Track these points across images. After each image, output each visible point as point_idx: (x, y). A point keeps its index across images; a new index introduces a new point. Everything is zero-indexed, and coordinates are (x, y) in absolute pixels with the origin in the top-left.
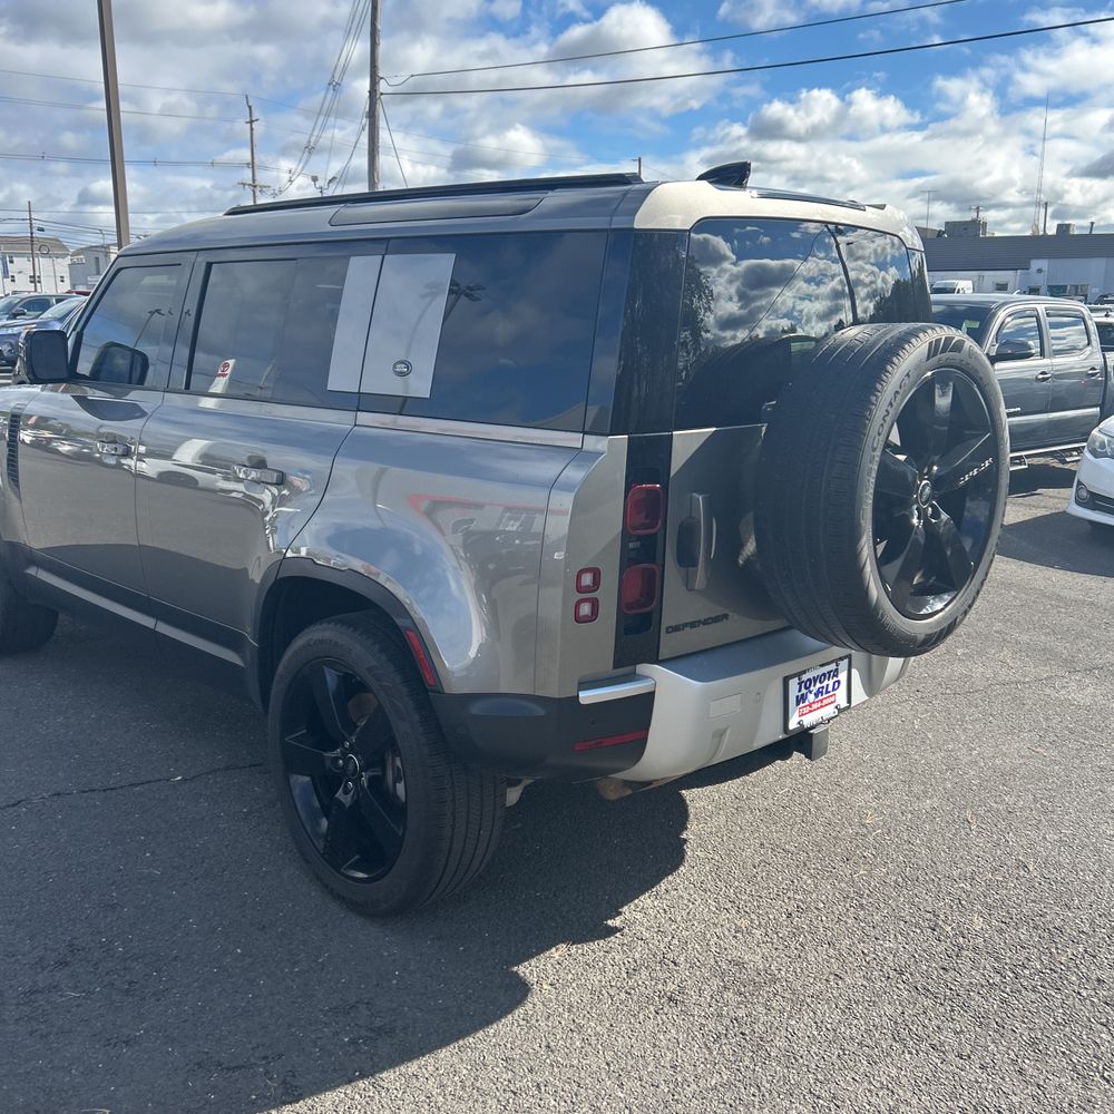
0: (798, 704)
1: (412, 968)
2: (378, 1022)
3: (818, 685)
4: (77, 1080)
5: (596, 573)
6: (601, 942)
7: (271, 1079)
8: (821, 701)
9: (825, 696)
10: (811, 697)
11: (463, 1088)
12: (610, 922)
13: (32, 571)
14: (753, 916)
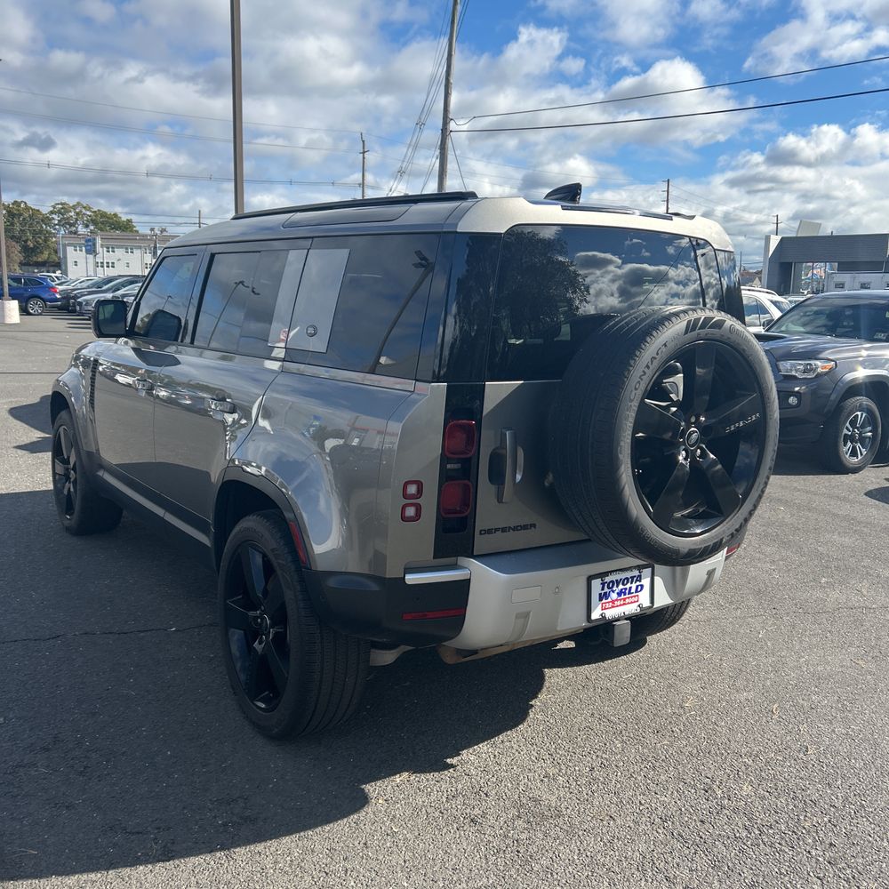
0: (601, 599)
1: (287, 778)
2: (248, 813)
3: (621, 587)
4: (25, 828)
5: (420, 485)
6: (436, 774)
7: (156, 843)
8: (624, 599)
9: (627, 596)
10: (614, 596)
11: (290, 866)
12: (449, 761)
13: (100, 473)
14: (563, 767)
